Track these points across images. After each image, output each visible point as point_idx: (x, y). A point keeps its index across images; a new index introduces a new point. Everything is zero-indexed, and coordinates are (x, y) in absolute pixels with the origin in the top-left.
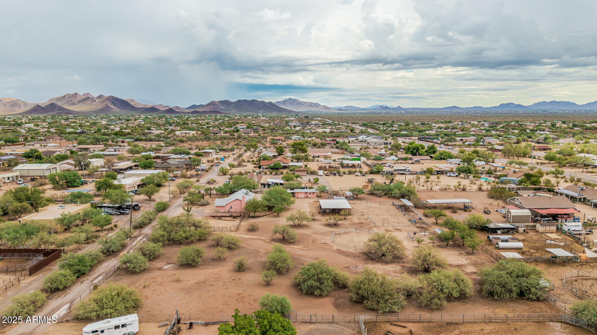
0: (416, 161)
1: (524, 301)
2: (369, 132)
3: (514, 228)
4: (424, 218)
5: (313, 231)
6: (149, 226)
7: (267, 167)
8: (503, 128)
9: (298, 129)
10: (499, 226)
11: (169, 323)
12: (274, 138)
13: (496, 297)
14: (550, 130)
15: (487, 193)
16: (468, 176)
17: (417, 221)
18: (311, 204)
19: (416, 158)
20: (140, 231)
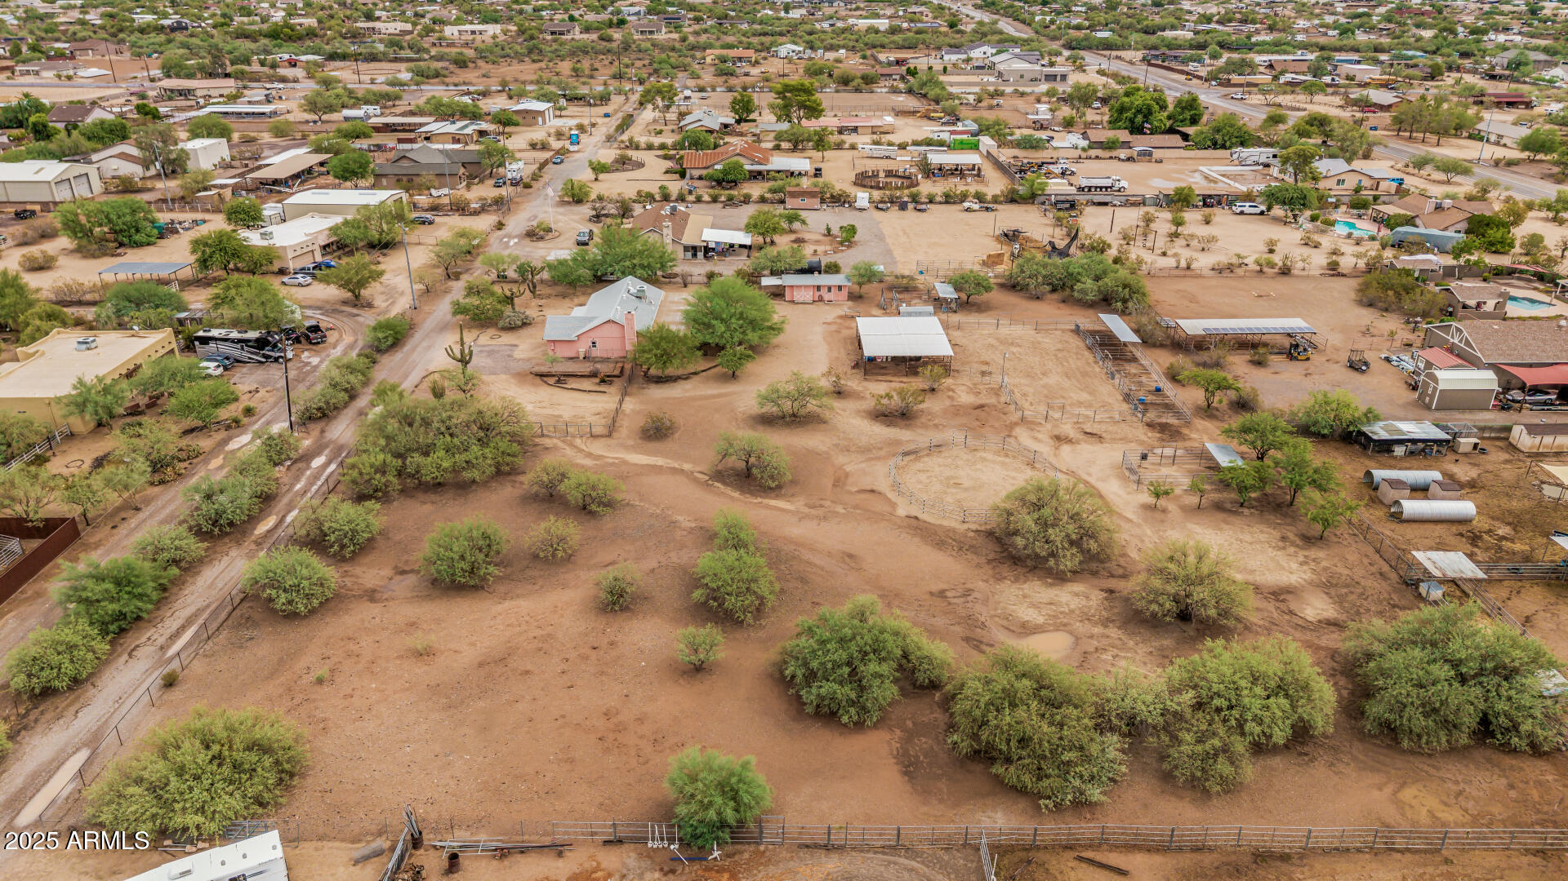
0: (1142, 154)
1: (1488, 752)
2: (1001, 32)
3: (1448, 441)
4: (1169, 389)
5: (836, 441)
6: (350, 413)
7: (704, 172)
8: (1390, 21)
9: (796, 14)
10: (1400, 431)
11: (387, 845)
12: (725, 52)
13: (1405, 744)
14: (1525, 29)
15: (1354, 283)
16: (1295, 216)
17: (1150, 398)
18: (834, 328)
19: (1141, 143)
20: (323, 431)
